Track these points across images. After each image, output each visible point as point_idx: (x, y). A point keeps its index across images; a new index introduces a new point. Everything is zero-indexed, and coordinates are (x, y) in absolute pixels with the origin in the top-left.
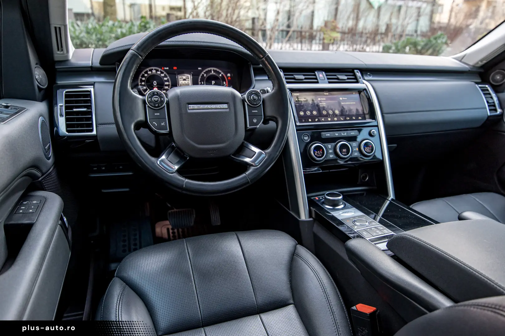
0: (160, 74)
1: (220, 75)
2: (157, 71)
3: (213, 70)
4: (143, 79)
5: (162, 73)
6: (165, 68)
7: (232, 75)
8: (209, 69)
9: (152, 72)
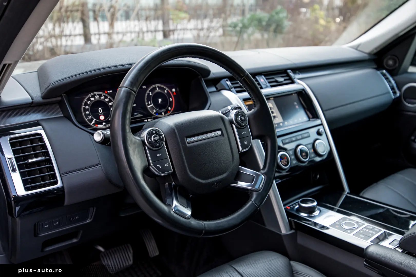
0: (104, 99)
1: (166, 92)
2: (100, 95)
3: (158, 87)
4: (87, 107)
5: (106, 97)
6: (109, 92)
7: (178, 89)
8: (154, 86)
9: (95, 98)
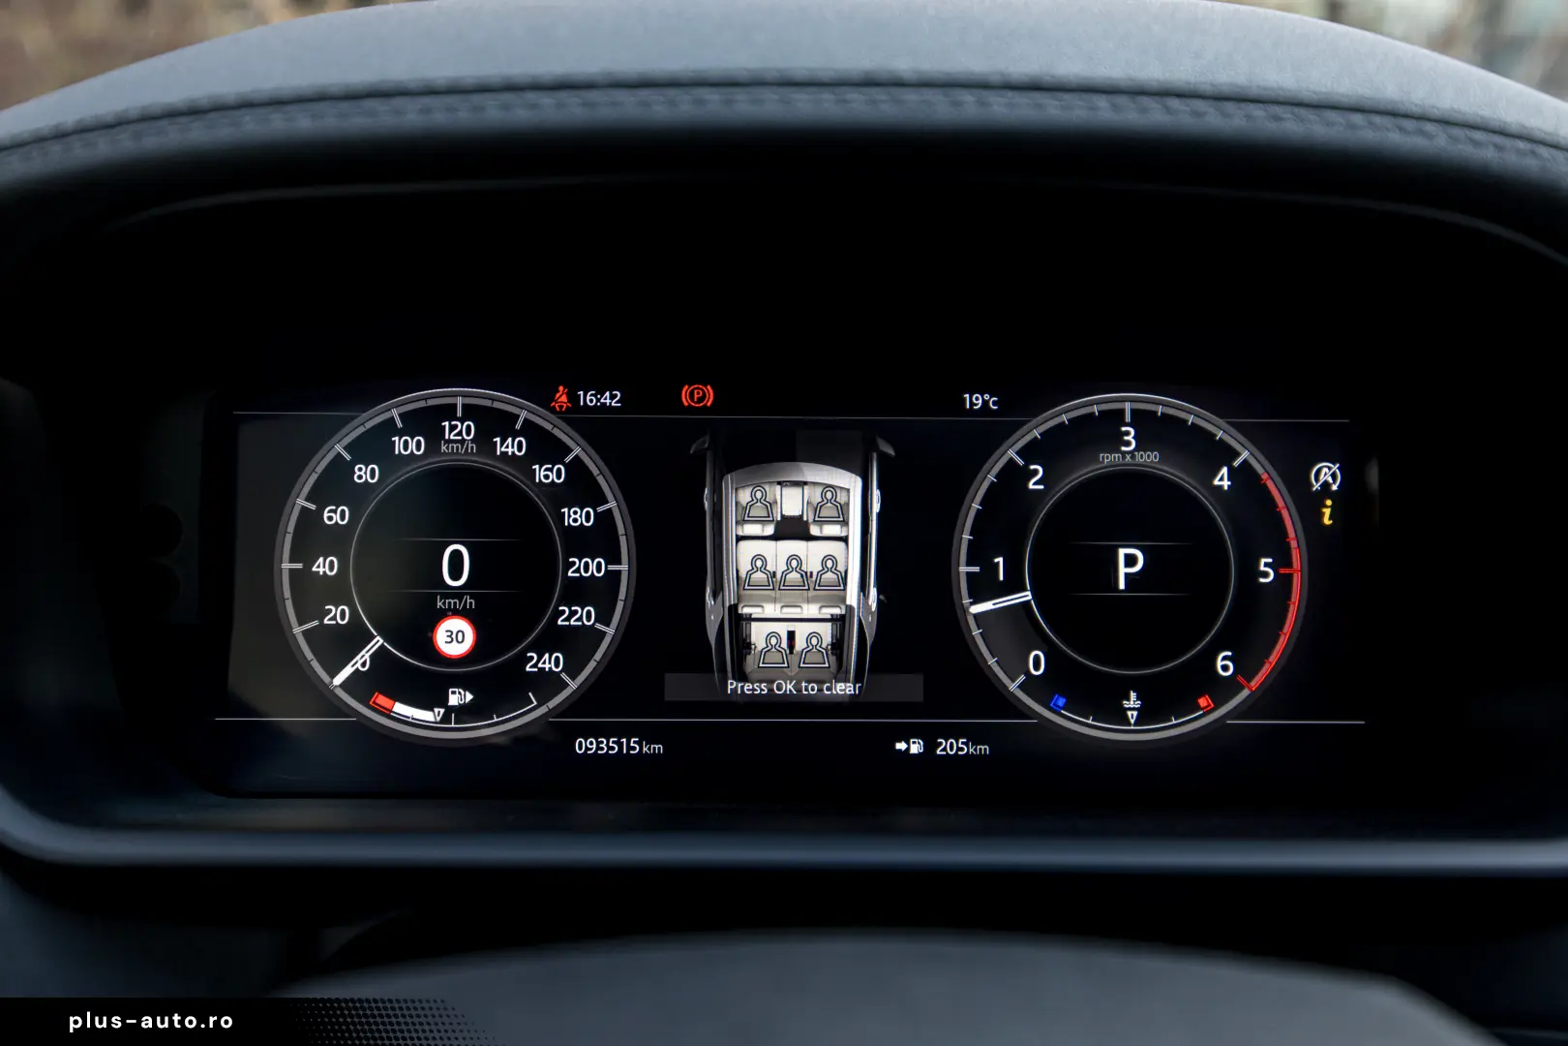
0: (524, 464)
1: (1222, 480)
2: (493, 424)
3: (1141, 419)
4: (335, 516)
5: (544, 448)
6: (589, 399)
7: (1373, 476)
8: (1094, 404)
9: (435, 437)
